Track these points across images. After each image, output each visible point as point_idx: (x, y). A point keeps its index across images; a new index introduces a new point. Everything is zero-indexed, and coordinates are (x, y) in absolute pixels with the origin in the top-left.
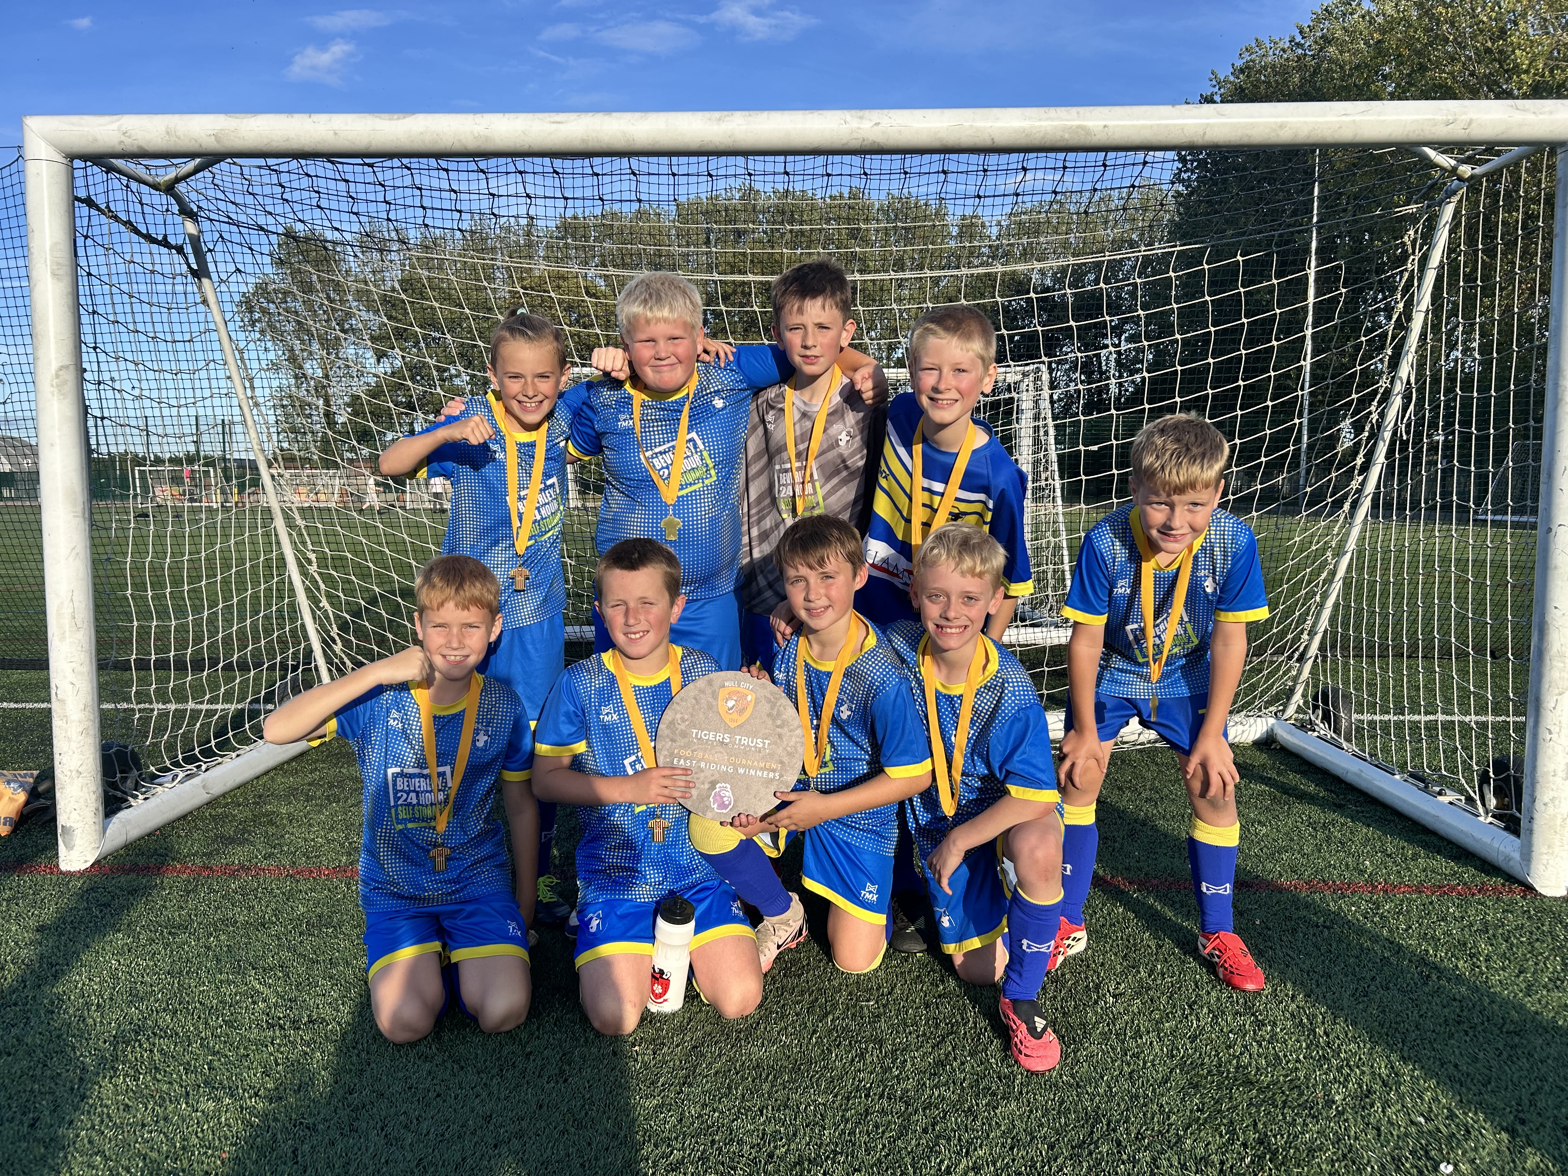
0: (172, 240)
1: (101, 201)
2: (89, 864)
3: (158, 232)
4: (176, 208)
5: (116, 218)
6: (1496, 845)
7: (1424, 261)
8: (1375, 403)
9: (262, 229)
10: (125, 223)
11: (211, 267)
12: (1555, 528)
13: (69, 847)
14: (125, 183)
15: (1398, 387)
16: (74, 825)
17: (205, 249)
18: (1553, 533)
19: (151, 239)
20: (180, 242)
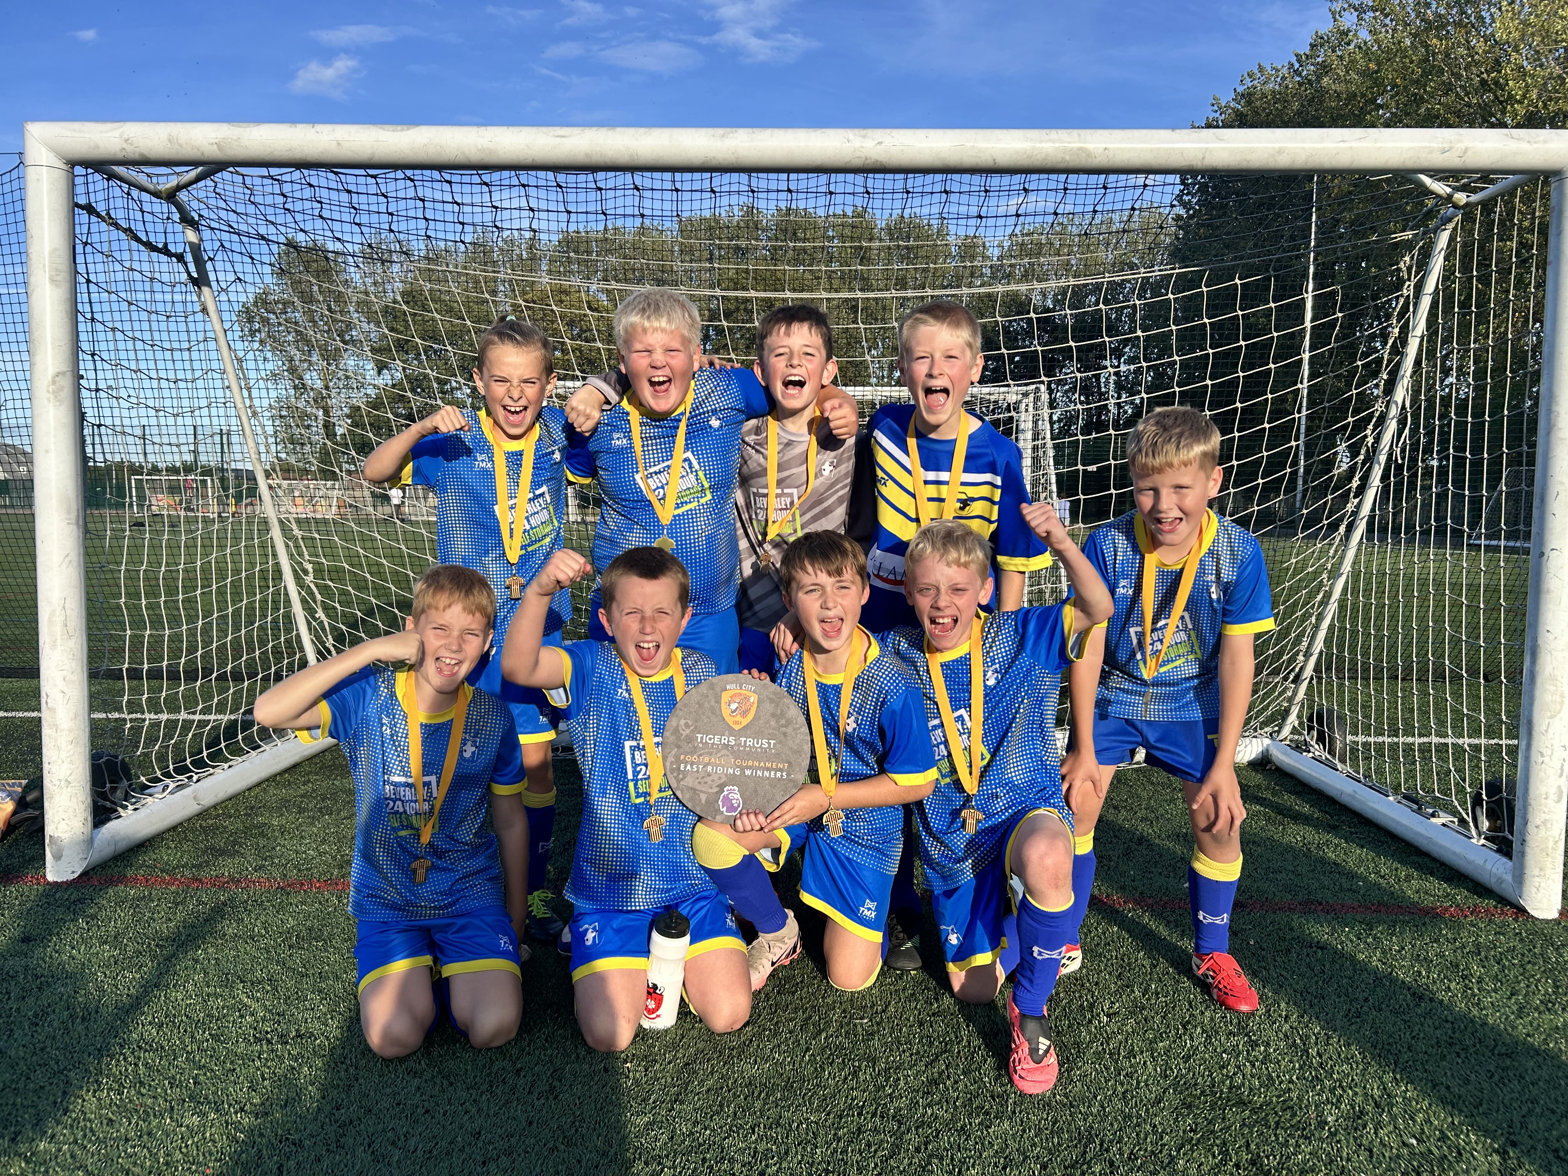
0: (172, 248)
1: (101, 208)
2: (76, 875)
3: (158, 241)
4: (176, 217)
5: (117, 226)
6: (1488, 866)
7: (1419, 288)
8: (1371, 427)
9: (263, 238)
10: (125, 230)
11: (212, 276)
12: (1547, 552)
13: (57, 858)
14: (126, 190)
15: (1394, 411)
16: (62, 835)
17: (205, 258)
18: (1545, 557)
19: (151, 247)
20: (180, 250)
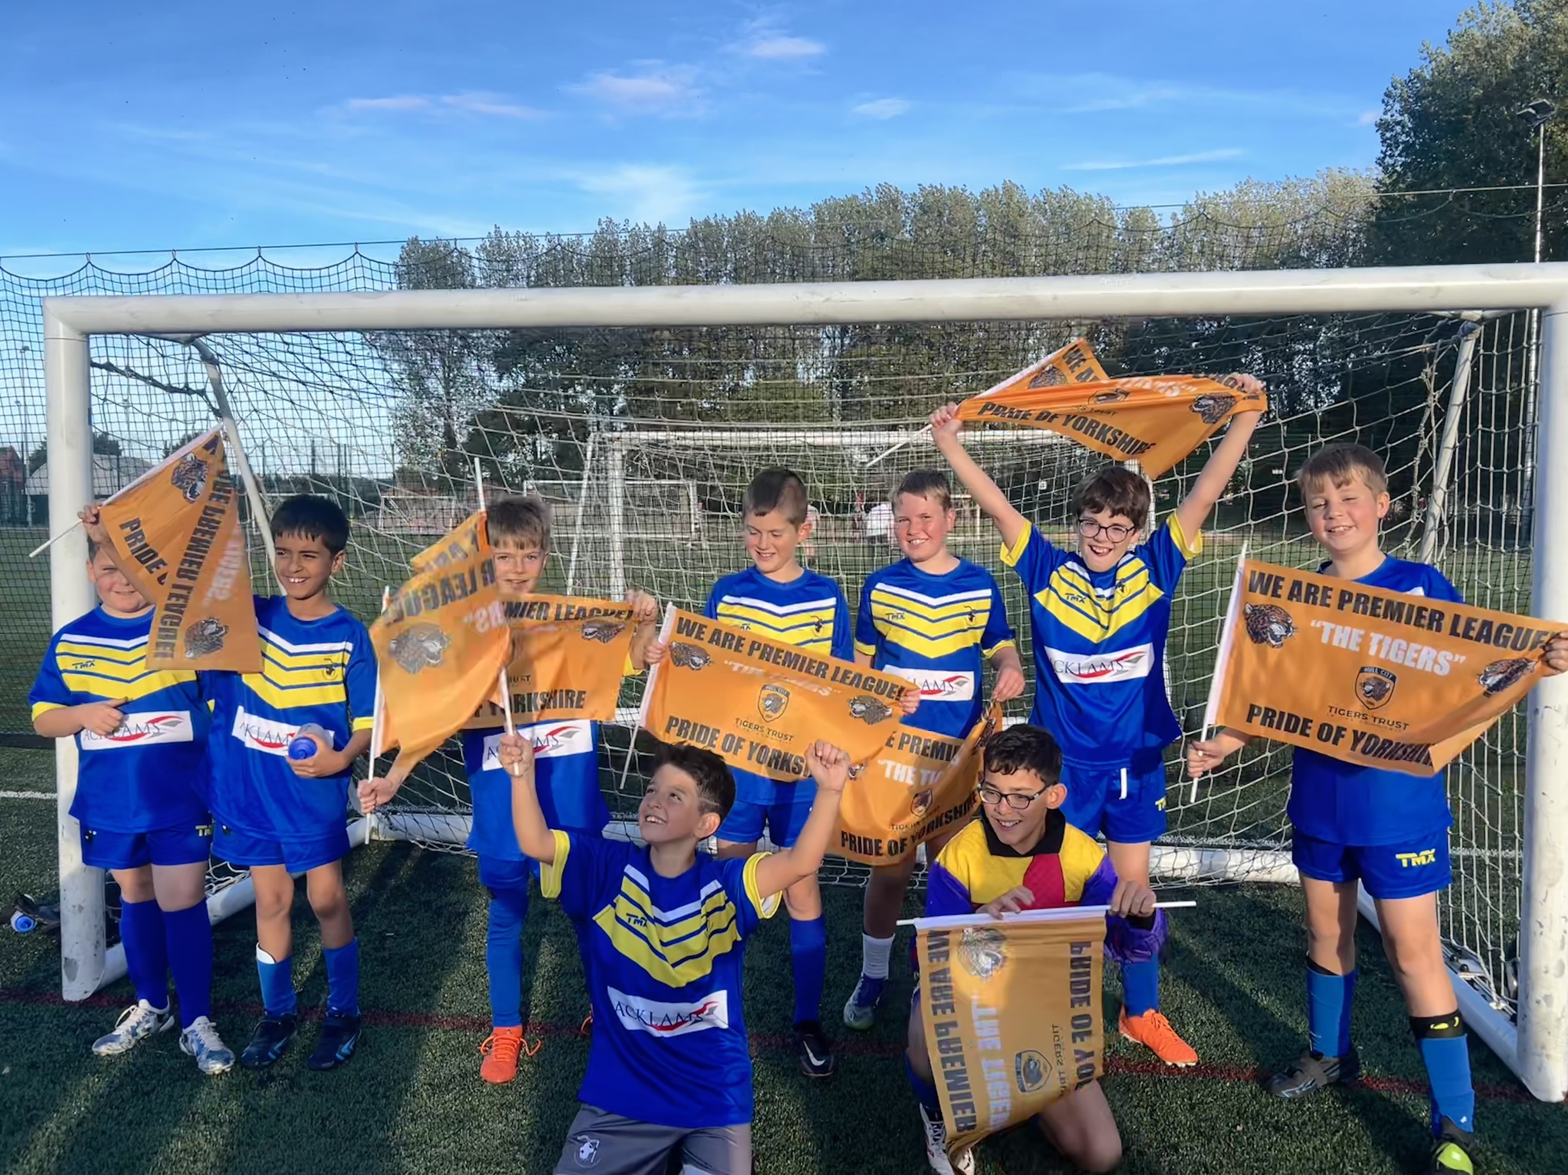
0: (192, 386)
1: (121, 364)
2: (89, 995)
3: (177, 381)
4: (197, 356)
5: (137, 376)
10: (144, 379)
11: (232, 406)
13: (72, 978)
16: (75, 957)
17: (226, 390)
19: (171, 389)
20: (200, 387)
